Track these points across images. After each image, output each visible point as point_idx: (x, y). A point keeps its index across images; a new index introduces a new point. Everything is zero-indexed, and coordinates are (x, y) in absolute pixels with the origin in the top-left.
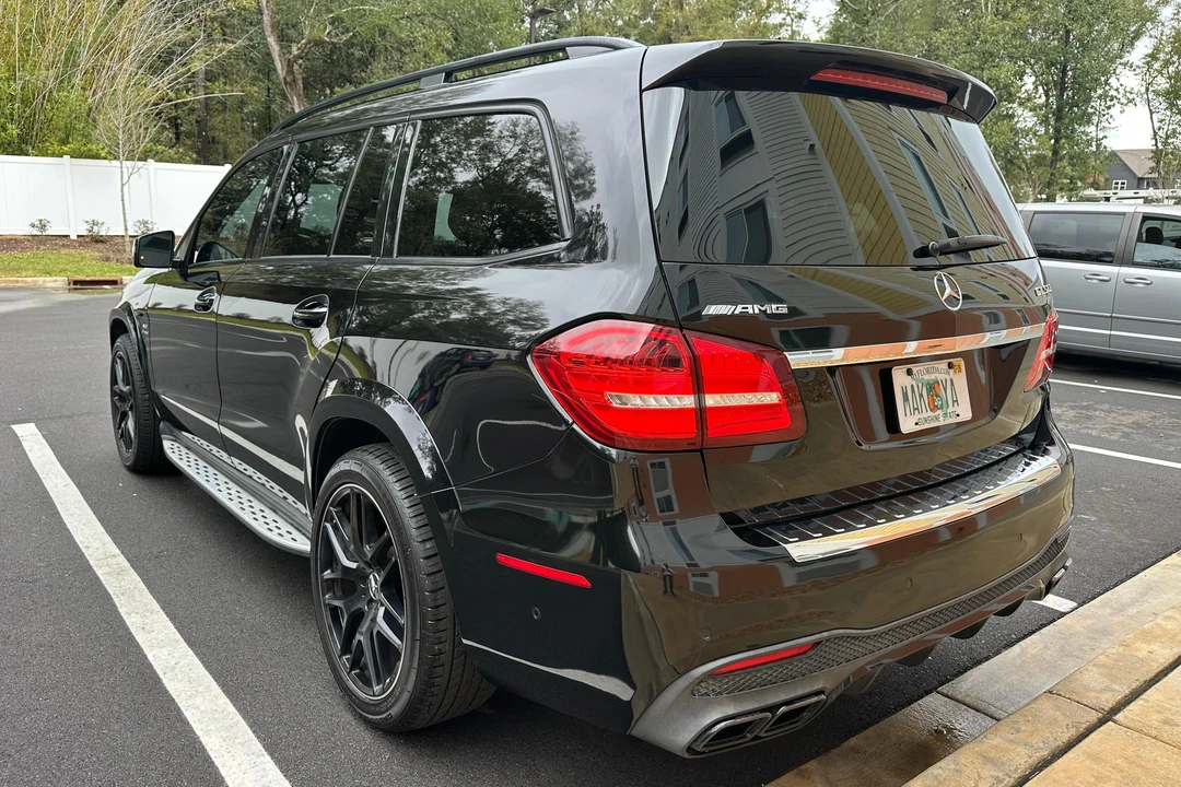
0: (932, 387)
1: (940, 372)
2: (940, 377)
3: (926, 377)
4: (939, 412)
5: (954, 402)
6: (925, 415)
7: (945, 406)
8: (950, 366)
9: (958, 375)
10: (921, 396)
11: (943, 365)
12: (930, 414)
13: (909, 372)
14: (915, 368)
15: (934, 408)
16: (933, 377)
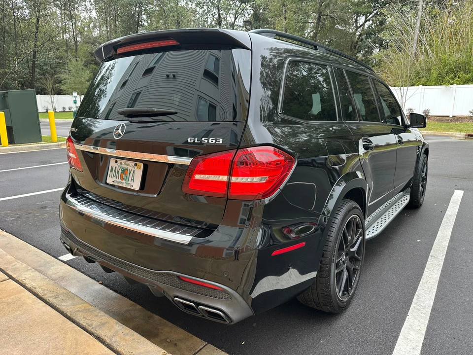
0: (124, 171)
1: (130, 166)
2: (130, 168)
3: (124, 166)
4: (124, 181)
5: (132, 180)
6: (117, 180)
7: (127, 179)
8: (136, 165)
9: (138, 170)
10: (118, 172)
11: (133, 163)
12: (120, 180)
13: (116, 162)
14: (119, 161)
15: (122, 179)
16: (126, 167)
